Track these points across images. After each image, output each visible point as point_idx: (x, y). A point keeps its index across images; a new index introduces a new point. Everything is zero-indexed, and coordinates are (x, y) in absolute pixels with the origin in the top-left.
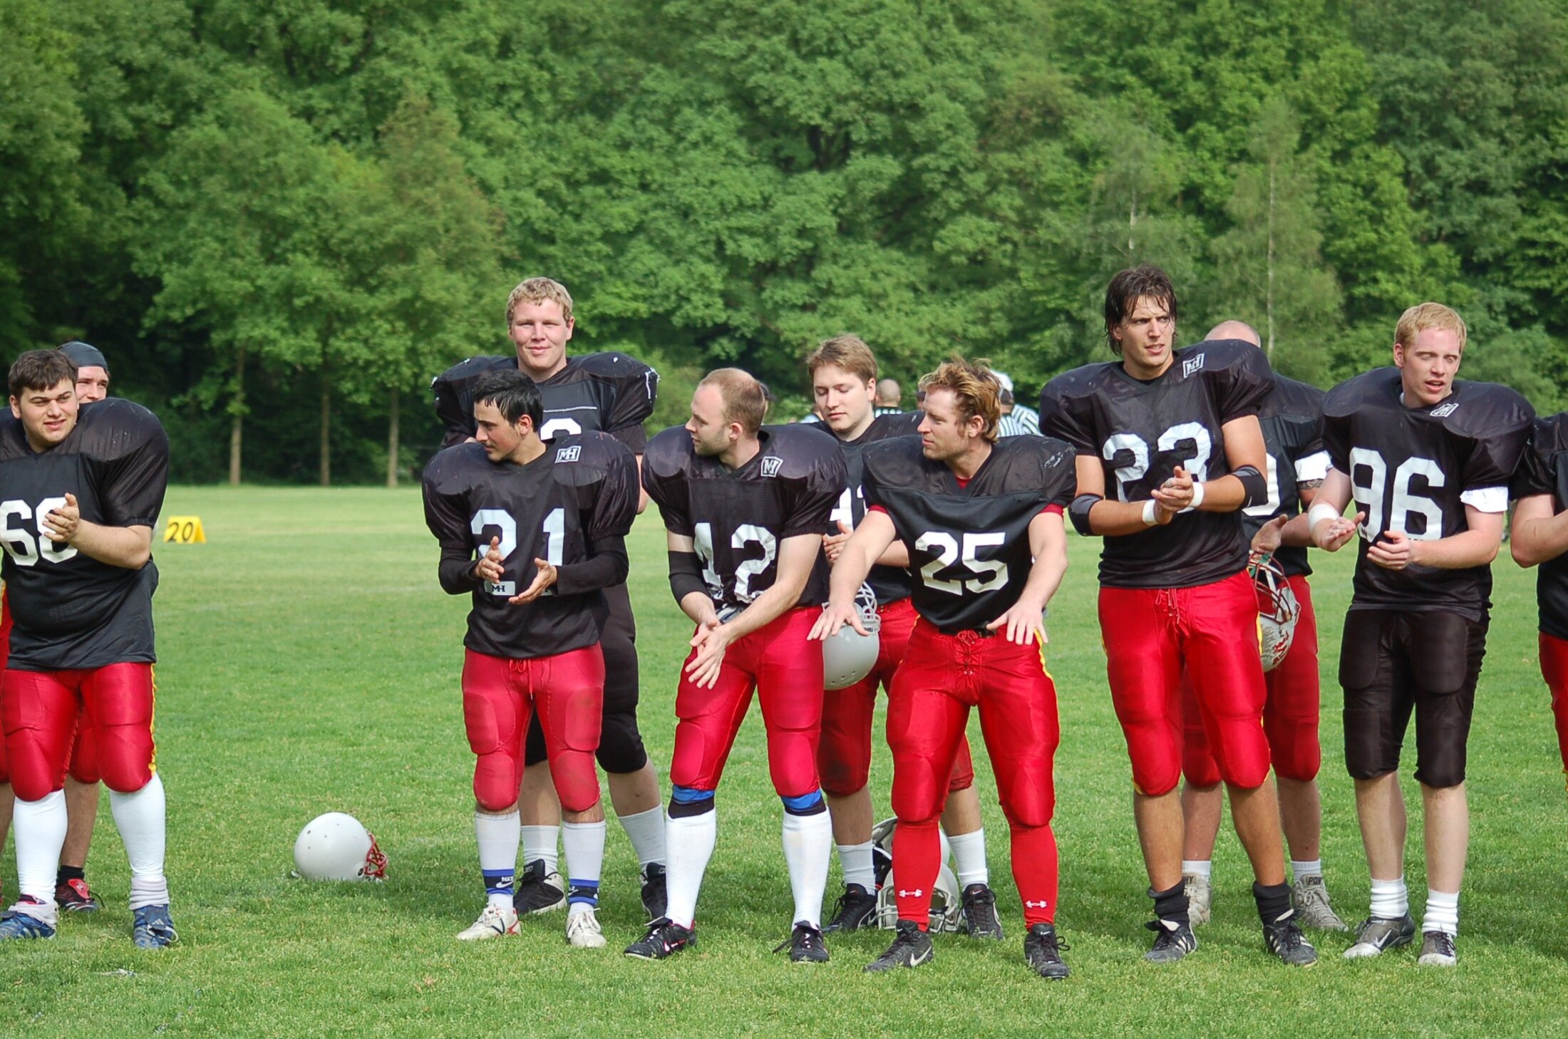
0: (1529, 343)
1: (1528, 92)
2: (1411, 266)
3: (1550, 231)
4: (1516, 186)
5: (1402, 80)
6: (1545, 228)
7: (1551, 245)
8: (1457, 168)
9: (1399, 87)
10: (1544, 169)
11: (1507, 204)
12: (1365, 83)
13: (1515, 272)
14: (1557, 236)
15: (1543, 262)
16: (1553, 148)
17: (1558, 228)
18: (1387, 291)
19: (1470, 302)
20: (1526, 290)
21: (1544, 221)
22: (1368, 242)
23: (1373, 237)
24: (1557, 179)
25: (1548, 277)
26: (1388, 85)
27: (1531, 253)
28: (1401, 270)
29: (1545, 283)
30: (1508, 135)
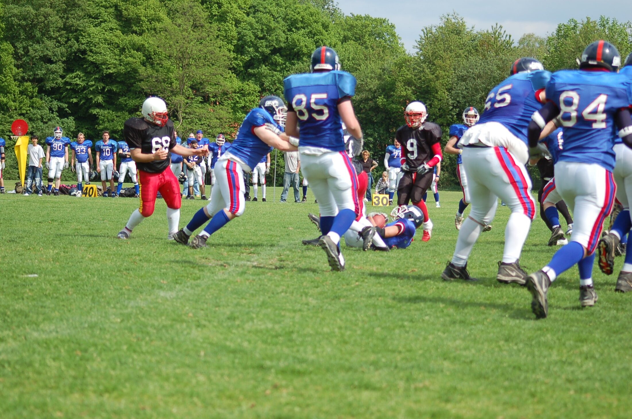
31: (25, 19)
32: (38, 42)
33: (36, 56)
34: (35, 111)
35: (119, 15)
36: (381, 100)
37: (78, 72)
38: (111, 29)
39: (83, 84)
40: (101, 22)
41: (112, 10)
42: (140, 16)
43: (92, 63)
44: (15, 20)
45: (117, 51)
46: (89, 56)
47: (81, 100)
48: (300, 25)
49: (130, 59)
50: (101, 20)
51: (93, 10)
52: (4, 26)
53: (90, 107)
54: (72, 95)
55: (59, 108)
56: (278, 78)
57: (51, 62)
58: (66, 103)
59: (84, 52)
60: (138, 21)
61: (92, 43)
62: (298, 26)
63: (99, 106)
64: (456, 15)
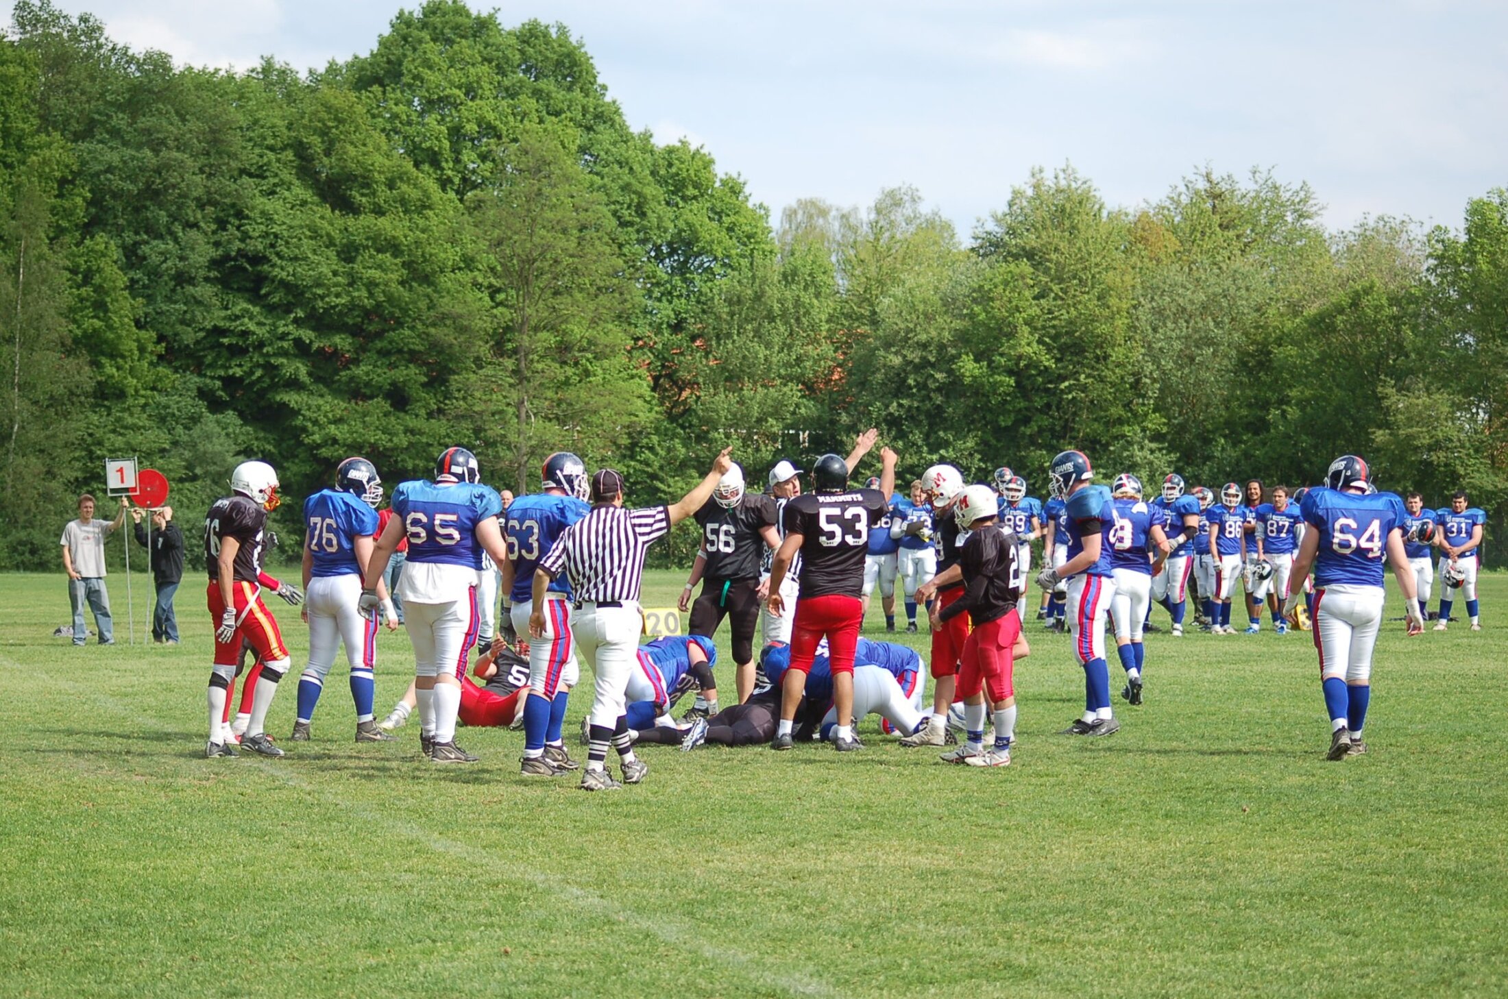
0: (231, 430)
1: (214, 184)
2: (131, 351)
3: (246, 320)
4: (212, 275)
5: (110, 169)
6: (237, 317)
7: (245, 334)
8: (166, 259)
9: (109, 176)
10: (235, 259)
11: (205, 291)
12: (72, 172)
13: (209, 359)
14: (252, 327)
15: (237, 351)
16: (242, 240)
17: (251, 319)
18: (113, 377)
19: (173, 387)
20: (220, 378)
21: (237, 310)
22: (94, 330)
23: (97, 323)
24: (245, 269)
25: (240, 366)
26: (97, 174)
27: (226, 341)
28: (123, 357)
29: (238, 372)
30: (202, 224)
31: (132, 178)
32: (160, 237)
33: (167, 269)
34: (163, 400)
35: (306, 169)
36: (969, 367)
37: (245, 305)
38: (304, 203)
39: (262, 332)
40: (275, 185)
41: (289, 155)
42: (370, 171)
43: (282, 282)
44: (117, 182)
45: (332, 253)
46: (273, 266)
47: (252, 373)
48: (691, 192)
49: (375, 274)
50: (273, 180)
51: (251, 157)
52: (89, 195)
53: (274, 387)
54: (229, 359)
55: (199, 389)
56: (669, 317)
57: (191, 281)
58: (212, 378)
59: (258, 259)
60: (366, 183)
61: (276, 236)
62: (688, 193)
63: (294, 384)
64: (1070, 171)
